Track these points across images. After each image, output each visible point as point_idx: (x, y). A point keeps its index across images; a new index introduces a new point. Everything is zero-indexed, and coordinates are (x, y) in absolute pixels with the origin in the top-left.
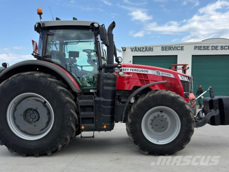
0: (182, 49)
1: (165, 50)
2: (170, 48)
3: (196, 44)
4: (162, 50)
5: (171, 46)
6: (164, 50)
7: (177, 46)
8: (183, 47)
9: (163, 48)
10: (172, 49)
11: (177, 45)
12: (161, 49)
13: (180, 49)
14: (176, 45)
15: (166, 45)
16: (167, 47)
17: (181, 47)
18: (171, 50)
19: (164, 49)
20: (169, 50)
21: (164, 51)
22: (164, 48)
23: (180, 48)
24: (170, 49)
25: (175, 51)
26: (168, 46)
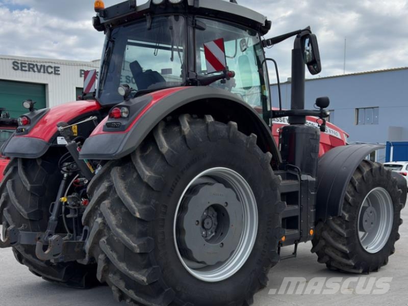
0: (56, 72)
1: (22, 70)
2: (31, 66)
3: (82, 65)
4: (13, 68)
5: (35, 64)
6: (18, 69)
7: (47, 65)
8: (59, 68)
9: (16, 64)
10: (35, 69)
11: (46, 62)
12: (13, 66)
13: (52, 72)
14: (43, 62)
15: (23, 59)
16: (25, 63)
17: (55, 67)
18: (34, 71)
19: (18, 67)
20: (29, 71)
21: (18, 71)
22: (18, 65)
23: (53, 70)
24: (32, 68)
25: (42, 74)
26: (27, 63)
